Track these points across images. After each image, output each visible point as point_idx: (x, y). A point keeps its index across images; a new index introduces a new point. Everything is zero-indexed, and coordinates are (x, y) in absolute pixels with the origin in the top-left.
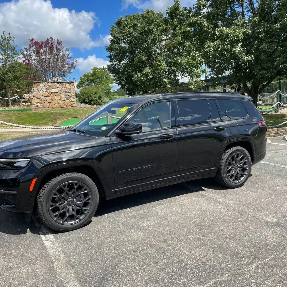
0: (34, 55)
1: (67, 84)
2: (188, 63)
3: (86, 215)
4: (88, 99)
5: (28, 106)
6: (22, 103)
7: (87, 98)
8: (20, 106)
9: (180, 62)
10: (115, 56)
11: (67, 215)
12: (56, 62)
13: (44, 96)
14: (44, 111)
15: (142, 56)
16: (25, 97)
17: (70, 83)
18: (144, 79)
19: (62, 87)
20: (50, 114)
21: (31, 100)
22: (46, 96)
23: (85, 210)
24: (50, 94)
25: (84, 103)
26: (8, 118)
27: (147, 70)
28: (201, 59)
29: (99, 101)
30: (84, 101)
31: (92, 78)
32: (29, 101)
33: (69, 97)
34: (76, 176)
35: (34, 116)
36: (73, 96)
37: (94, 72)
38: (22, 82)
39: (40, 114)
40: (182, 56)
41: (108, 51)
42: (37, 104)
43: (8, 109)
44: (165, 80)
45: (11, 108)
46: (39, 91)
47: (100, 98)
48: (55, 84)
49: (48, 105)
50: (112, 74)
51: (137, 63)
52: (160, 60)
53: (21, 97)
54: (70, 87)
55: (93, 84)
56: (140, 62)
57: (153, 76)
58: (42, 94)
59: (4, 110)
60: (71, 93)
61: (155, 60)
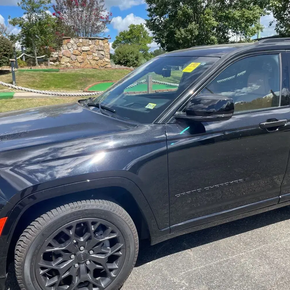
0: (65, 7)
1: (100, 41)
2: (243, 16)
3: (113, 279)
4: (124, 60)
5: (56, 66)
6: (50, 62)
7: (122, 58)
8: (48, 65)
9: (233, 16)
10: (155, 9)
11: (76, 281)
12: (90, 16)
13: (74, 54)
14: (73, 72)
15: (187, 9)
16: (54, 55)
17: (104, 39)
18: (189, 36)
19: (95, 44)
20: (80, 76)
21: (59, 58)
22: (77, 54)
23: (111, 270)
24: (81, 53)
25: (119, 64)
26: (31, 79)
27: (192, 26)
28: (277, 3)
29: (135, 62)
30: (120, 61)
31: (129, 37)
32: (58, 60)
33: (102, 56)
34: (95, 207)
35: (61, 78)
36: (107, 56)
37: (131, 30)
38: (49, 37)
39: (67, 76)
40: (236, 8)
41: (148, 4)
42: (67, 64)
43: (34, 69)
44: (213, 37)
45: (38, 67)
46: (69, 48)
47: (137, 58)
48: (87, 40)
49: (79, 65)
50: (151, 30)
51: (181, 17)
52: (209, 13)
53: (49, 56)
54: (104, 44)
55: (129, 44)
56: (185, 16)
57: (198, 32)
58: (72, 52)
59: (31, 69)
60: (104, 51)
61: (203, 13)
